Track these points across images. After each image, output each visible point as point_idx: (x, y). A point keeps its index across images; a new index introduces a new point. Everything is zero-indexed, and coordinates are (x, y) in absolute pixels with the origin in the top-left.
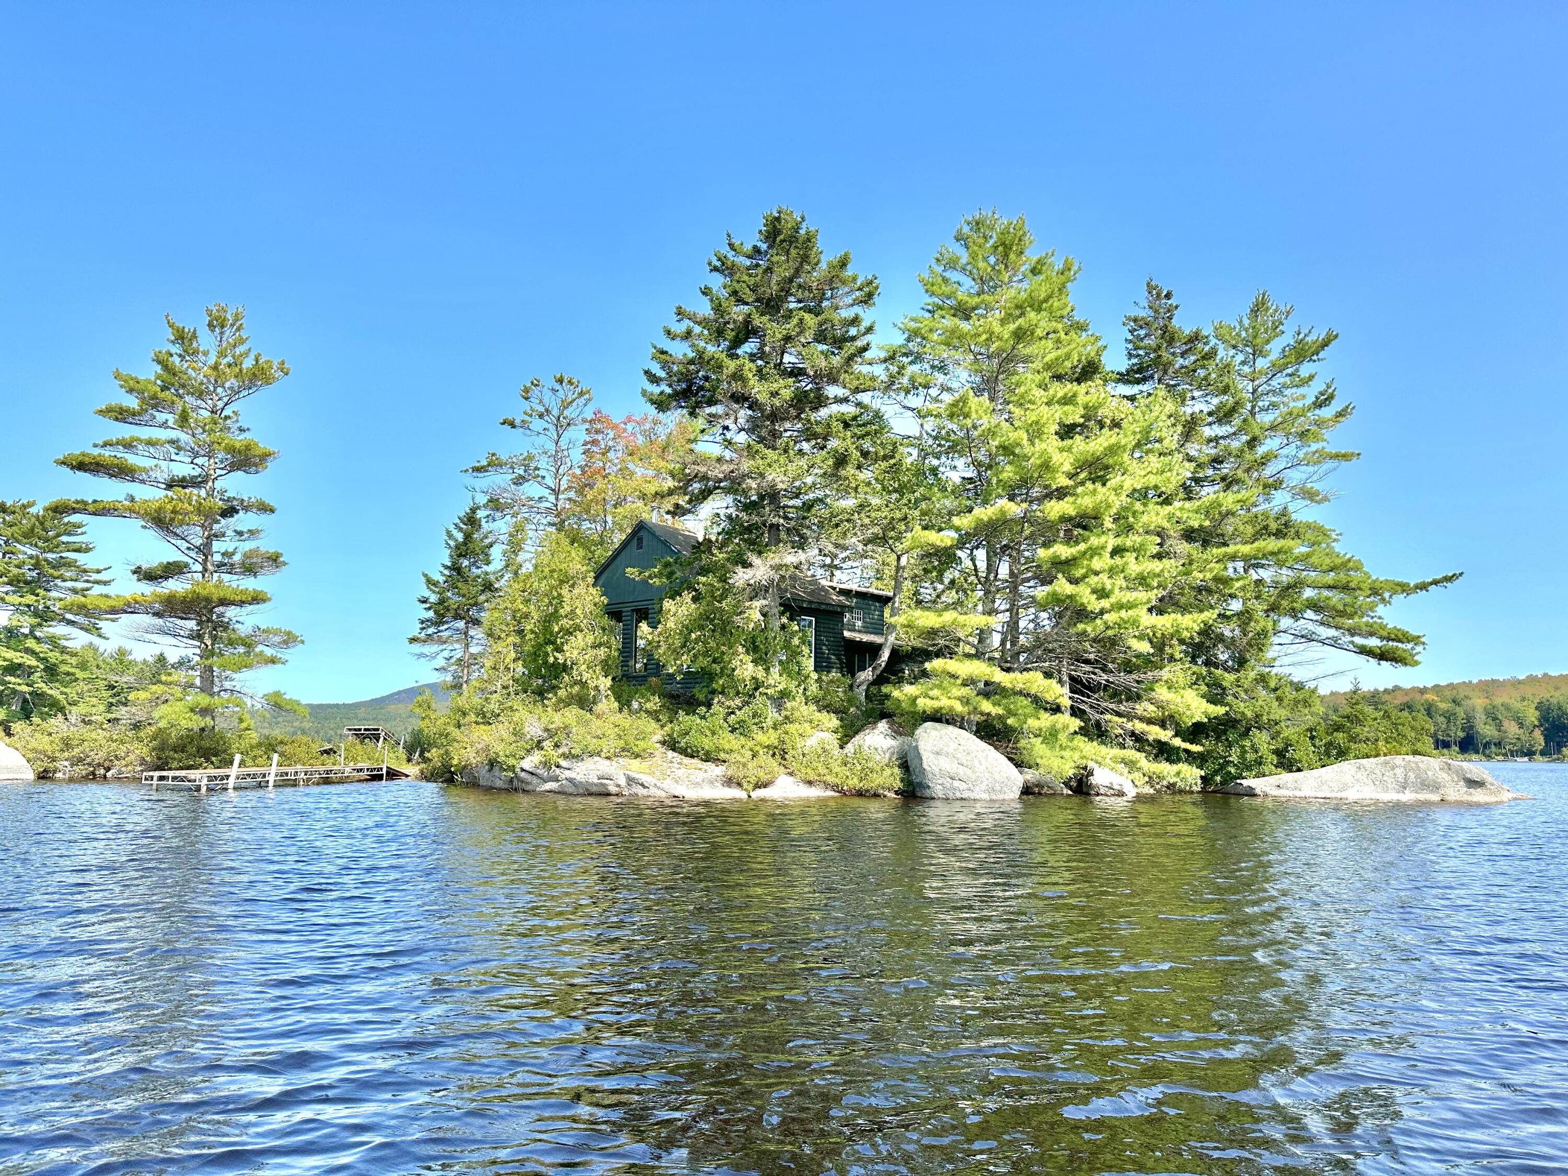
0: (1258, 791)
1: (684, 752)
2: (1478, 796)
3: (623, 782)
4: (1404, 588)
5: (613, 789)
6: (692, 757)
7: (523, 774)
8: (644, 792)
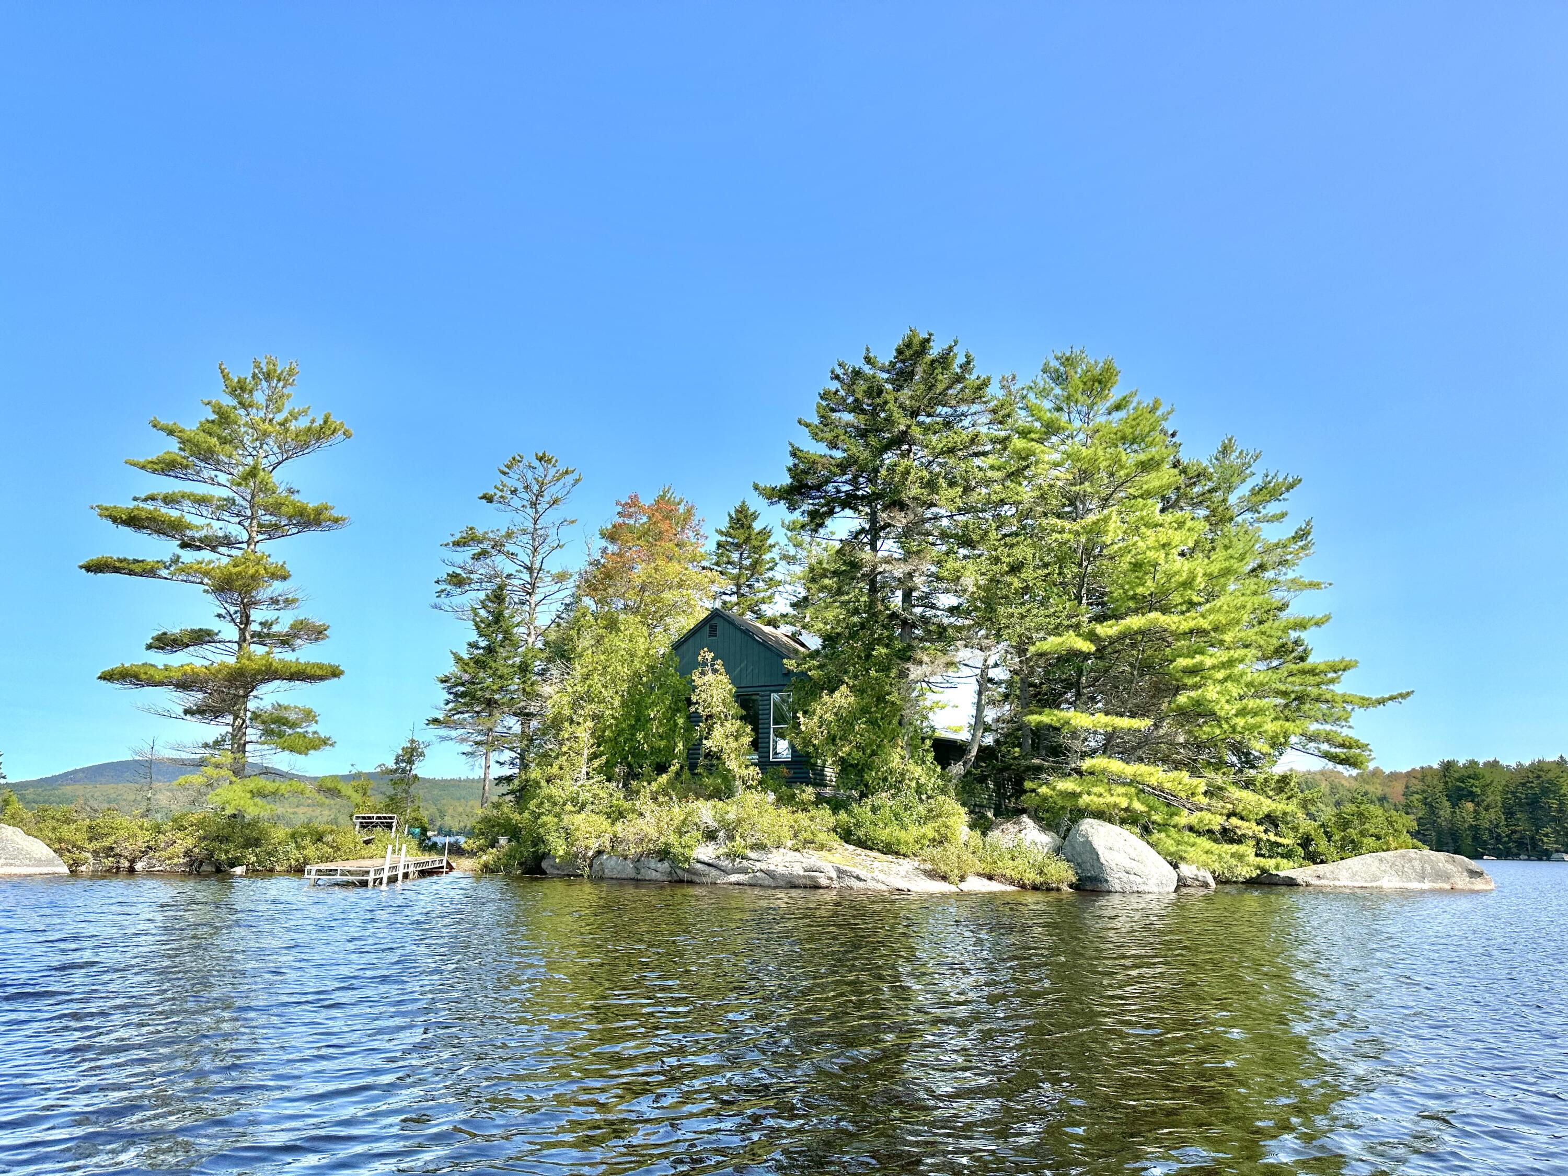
0: (1299, 881)
1: (862, 844)
2: (1479, 884)
3: (834, 875)
4: (1366, 703)
5: (823, 882)
6: (871, 849)
7: (699, 866)
8: (861, 885)
